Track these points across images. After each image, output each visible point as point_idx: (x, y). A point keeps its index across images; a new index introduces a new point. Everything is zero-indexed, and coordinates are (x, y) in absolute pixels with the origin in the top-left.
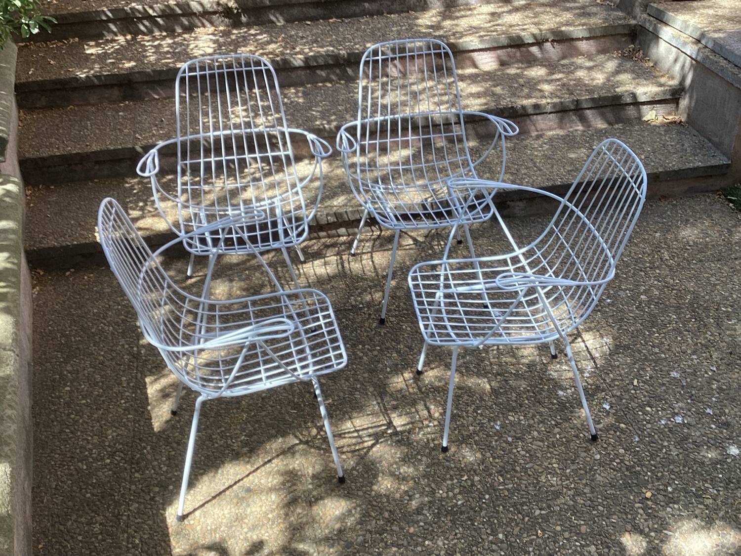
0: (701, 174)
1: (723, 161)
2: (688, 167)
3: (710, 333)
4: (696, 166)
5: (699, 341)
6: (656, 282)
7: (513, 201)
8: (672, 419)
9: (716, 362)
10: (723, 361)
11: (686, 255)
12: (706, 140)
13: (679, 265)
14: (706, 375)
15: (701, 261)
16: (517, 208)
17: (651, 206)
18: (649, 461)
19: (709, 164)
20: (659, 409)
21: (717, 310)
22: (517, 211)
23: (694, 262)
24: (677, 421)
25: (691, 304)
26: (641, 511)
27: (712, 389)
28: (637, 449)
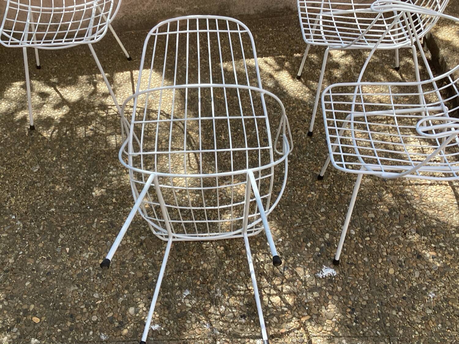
26: (25, 307)
28: (91, 333)
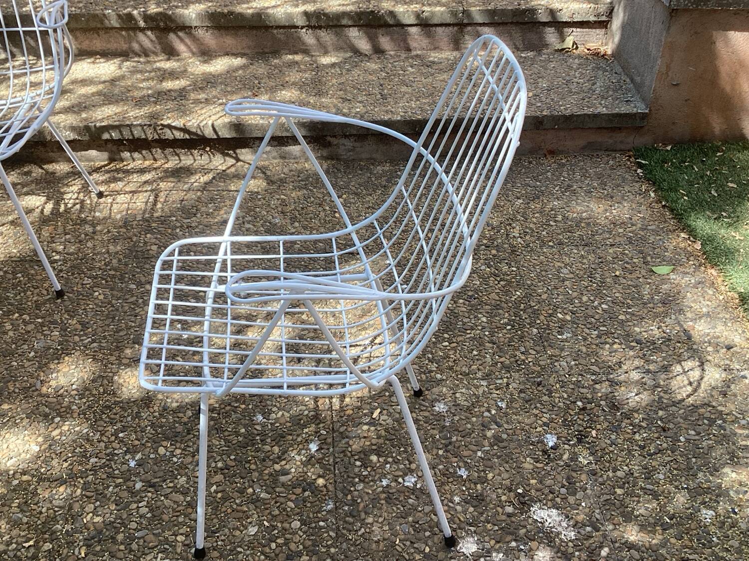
0: (604, 125)
1: (639, 108)
2: (586, 112)
3: (523, 349)
4: (596, 112)
5: (502, 359)
6: (483, 267)
7: (335, 136)
8: (400, 480)
9: (512, 395)
10: (522, 395)
11: (544, 233)
12: (628, 80)
13: (528, 245)
14: (486, 414)
15: (561, 243)
16: (342, 148)
17: (530, 163)
18: (328, 547)
19: (617, 111)
20: (390, 460)
21: (551, 315)
22: (341, 151)
23: (551, 244)
24: (406, 484)
25: (517, 303)
27: (485, 437)
28: (322, 524)
